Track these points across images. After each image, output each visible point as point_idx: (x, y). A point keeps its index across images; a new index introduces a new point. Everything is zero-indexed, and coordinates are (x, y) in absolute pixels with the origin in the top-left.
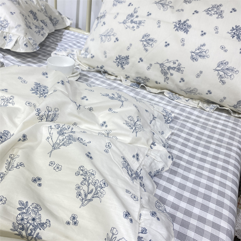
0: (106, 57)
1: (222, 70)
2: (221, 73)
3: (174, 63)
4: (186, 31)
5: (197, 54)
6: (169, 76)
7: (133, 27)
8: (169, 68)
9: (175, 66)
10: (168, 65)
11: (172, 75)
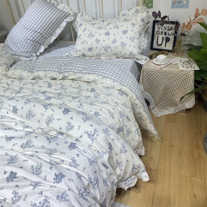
0: (84, 49)
1: (123, 45)
2: (122, 46)
3: (108, 46)
4: (109, 35)
5: (114, 41)
6: (107, 50)
7: (92, 37)
8: (106, 48)
9: (108, 47)
10: (106, 47)
11: (108, 50)
